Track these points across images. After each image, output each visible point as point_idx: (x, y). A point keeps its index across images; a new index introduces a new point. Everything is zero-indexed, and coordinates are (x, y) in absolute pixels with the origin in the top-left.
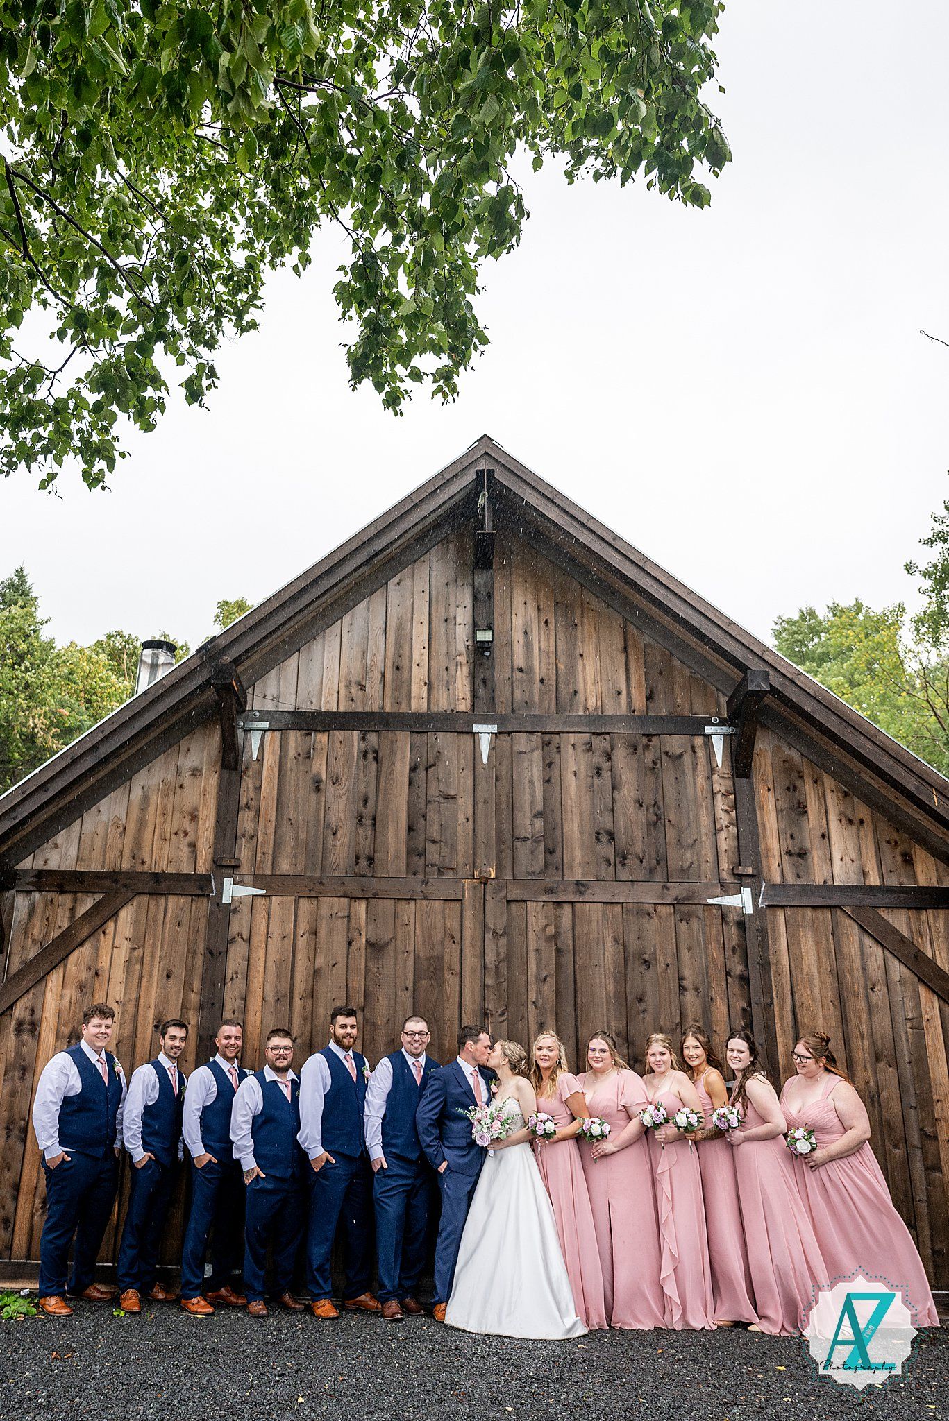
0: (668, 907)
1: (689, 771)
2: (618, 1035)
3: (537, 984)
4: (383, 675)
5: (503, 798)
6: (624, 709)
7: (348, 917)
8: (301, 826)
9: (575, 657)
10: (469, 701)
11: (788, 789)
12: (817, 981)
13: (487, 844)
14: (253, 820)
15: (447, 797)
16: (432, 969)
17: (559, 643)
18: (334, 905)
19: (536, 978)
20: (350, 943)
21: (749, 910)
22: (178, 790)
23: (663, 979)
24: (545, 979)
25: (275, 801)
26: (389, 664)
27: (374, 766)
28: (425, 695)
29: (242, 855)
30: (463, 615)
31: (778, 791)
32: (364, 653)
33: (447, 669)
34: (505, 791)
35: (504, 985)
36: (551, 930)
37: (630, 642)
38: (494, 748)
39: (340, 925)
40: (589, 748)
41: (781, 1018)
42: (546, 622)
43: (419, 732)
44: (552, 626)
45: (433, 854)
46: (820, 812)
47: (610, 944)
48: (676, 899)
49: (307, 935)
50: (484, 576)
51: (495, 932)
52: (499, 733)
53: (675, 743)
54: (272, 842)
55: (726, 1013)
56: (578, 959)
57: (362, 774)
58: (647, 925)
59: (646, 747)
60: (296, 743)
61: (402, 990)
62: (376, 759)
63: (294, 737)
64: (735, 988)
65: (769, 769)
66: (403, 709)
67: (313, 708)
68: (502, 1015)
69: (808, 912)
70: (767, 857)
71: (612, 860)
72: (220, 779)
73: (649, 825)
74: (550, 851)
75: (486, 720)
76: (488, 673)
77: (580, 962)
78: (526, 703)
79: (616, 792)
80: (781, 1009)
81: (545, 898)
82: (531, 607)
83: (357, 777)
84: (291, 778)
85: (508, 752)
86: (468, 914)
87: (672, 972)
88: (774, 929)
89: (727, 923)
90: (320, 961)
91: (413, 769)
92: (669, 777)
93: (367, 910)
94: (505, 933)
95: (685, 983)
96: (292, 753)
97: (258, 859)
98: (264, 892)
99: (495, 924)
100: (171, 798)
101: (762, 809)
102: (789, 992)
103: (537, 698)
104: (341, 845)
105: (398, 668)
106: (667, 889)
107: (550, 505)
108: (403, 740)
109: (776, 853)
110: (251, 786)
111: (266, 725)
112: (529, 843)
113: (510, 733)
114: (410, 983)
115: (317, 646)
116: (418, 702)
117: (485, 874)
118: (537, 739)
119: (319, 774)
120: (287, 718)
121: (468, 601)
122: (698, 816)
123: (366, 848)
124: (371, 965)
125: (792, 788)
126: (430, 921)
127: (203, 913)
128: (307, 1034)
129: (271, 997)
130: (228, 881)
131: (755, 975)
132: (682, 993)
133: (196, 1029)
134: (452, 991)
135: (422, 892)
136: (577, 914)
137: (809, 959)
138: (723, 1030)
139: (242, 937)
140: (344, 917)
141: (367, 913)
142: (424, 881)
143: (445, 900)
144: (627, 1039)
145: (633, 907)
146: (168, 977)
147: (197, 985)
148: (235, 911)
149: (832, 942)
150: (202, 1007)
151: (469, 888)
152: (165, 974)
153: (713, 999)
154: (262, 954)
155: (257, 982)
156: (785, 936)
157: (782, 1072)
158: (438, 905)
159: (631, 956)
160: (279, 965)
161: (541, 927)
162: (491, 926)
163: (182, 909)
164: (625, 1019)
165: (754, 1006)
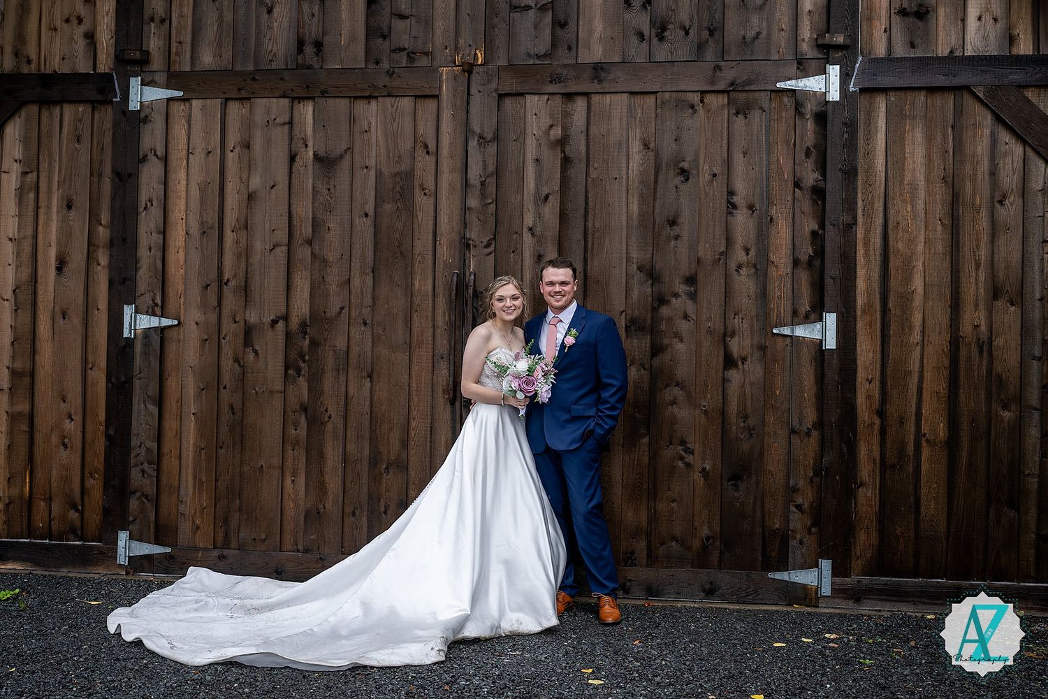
0: (720, 96)
2: (640, 268)
3: (536, 204)
7: (291, 123)
13: (473, 18)
18: (271, 107)
19: (535, 196)
20: (292, 158)
23: (707, 195)
24: (547, 197)
29: (151, 46)
35: (492, 208)
36: (557, 132)
39: (280, 134)
41: (866, 244)
45: (402, 33)
47: (635, 150)
48: (732, 84)
49: (238, 148)
51: (481, 137)
54: (190, 27)
55: (789, 239)
56: (591, 169)
58: (688, 122)
61: (361, 216)
64: (806, 205)
68: (488, 246)
69: (921, 97)
70: (870, 19)
71: (646, 34)
74: (559, 24)
77: (594, 174)
80: (868, 231)
86: (447, 115)
87: (719, 185)
88: (870, 122)
89: (802, 115)
90: (255, 182)
93: (314, 114)
94: (494, 139)
95: (735, 199)
97: (174, 50)
98: (181, 94)
99: (482, 127)
102: (881, 209)
104: (279, 27)
106: (720, 70)
109: (884, 14)
112: (531, 13)
114: (370, 208)
117: (469, 60)
123: (311, 29)
124: (319, 186)
126: (395, 125)
127: (108, 124)
128: (241, 275)
129: (195, 231)
130: (135, 82)
131: (834, 186)
132: (729, 213)
133: (107, 271)
134: (424, 216)
135: (385, 86)
136: (593, 109)
137: (914, 162)
138: (783, 261)
139: (156, 155)
140: (284, 124)
141: (314, 118)
142: (388, 72)
143: (416, 97)
144: (652, 274)
145: (671, 97)
146: (69, 207)
147: (105, 217)
148: (146, 120)
149: (951, 138)
150: (111, 244)
151: (447, 79)
152: (65, 203)
153: (772, 219)
154: (182, 175)
155: (178, 210)
156: (884, 132)
157: (859, 312)
158: (406, 103)
159: (664, 165)
160: (203, 188)
161: (543, 129)
162: (477, 129)
163: (80, 120)
164: (651, 248)
165: (829, 227)
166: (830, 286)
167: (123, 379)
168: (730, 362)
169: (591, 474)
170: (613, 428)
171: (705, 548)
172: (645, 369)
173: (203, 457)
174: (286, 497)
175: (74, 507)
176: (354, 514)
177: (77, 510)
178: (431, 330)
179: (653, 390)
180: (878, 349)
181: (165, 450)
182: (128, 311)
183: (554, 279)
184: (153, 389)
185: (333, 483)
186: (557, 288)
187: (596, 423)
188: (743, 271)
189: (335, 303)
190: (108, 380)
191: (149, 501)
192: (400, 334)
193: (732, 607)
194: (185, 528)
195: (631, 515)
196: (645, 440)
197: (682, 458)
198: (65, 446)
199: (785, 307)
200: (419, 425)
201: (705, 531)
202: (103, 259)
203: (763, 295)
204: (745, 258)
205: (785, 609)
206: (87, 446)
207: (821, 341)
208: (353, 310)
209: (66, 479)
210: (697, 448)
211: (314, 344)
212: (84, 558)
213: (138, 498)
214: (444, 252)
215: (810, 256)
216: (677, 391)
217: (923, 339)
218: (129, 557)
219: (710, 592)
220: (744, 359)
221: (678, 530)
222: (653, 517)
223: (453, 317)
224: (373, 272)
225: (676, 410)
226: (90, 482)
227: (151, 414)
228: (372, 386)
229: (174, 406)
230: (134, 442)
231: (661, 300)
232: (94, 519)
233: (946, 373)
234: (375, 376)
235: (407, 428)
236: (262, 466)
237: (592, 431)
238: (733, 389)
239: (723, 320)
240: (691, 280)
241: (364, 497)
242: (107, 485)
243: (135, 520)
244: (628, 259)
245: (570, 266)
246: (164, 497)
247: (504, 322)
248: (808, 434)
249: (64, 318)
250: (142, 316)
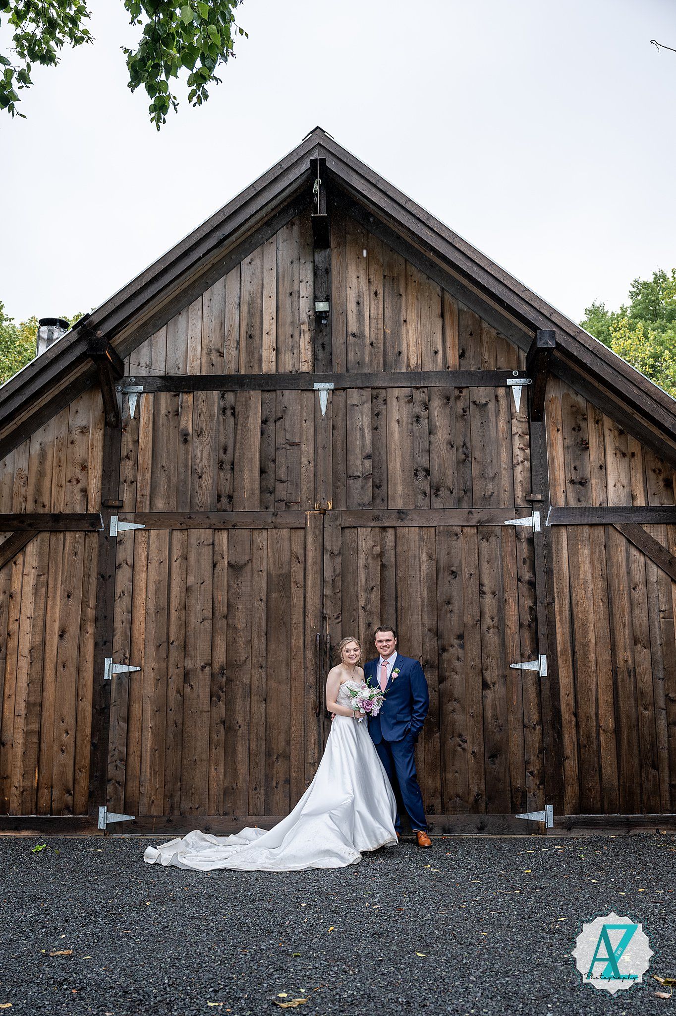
0: (472, 529)
1: (492, 416)
2: (430, 630)
3: (366, 592)
4: (238, 343)
5: (339, 444)
6: (440, 366)
7: (213, 544)
8: (172, 472)
9: (400, 322)
10: (310, 363)
11: (574, 429)
12: (590, 584)
13: (325, 482)
14: (133, 468)
15: (292, 444)
16: (281, 584)
17: (386, 310)
18: (201, 535)
19: (365, 588)
20: (214, 565)
21: (538, 528)
22: (70, 445)
23: (467, 586)
24: (372, 588)
25: (150, 453)
26: (243, 334)
27: (231, 420)
28: (274, 359)
29: (125, 498)
30: (305, 289)
31: (566, 430)
32: (222, 324)
33: (292, 336)
34: (340, 438)
35: (340, 595)
36: (377, 550)
37: (447, 307)
38: (331, 403)
39: (206, 551)
40: (410, 400)
41: (561, 614)
42: (376, 293)
43: (269, 391)
44: (380, 297)
45: (282, 491)
46: (599, 447)
47: (424, 560)
48: (479, 522)
49: (179, 560)
50: (323, 253)
51: (332, 553)
52: (334, 391)
53: (482, 393)
54: (149, 486)
55: (516, 611)
56: (399, 572)
57: (221, 428)
58: (454, 543)
59: (458, 398)
60: (167, 402)
61: (258, 601)
62: (233, 414)
63: (165, 398)
64: (525, 590)
65: (559, 413)
66: (255, 371)
67: (180, 373)
68: (337, 618)
69: (586, 529)
70: (555, 485)
71: (428, 492)
72: (105, 435)
73: (458, 462)
74: (376, 486)
75: (324, 379)
76: (326, 339)
77: (400, 575)
78: (358, 363)
79: (431, 436)
80: (561, 606)
81: (373, 524)
82: (363, 281)
83: (218, 430)
84: (163, 432)
85: (342, 405)
86: (310, 540)
87: (474, 581)
88: (558, 544)
89: (520, 540)
90: (191, 580)
91: (264, 422)
92: (475, 423)
93: (228, 538)
94: (340, 554)
95: (484, 589)
96: (163, 411)
97: (139, 500)
98: (143, 526)
99: (332, 546)
100: (65, 452)
101: (552, 446)
102: (568, 593)
103: (367, 359)
104: (206, 486)
105: (250, 337)
106: (472, 514)
107: (374, 189)
108: (256, 398)
109: (562, 482)
110: (130, 440)
111: (141, 388)
112: (360, 480)
113: (344, 389)
114: (264, 595)
115: (182, 320)
116: (268, 365)
117: (323, 507)
118: (367, 394)
119: (186, 428)
120: (159, 382)
121: (309, 277)
122: (498, 453)
123: (226, 488)
124: (231, 582)
125: (577, 429)
126: (279, 546)
127: (95, 545)
128: (182, 638)
129: (152, 610)
130: (114, 519)
131: (540, 581)
132: (481, 597)
133: (93, 637)
134: (297, 600)
135: (272, 522)
136: (398, 536)
137: (584, 566)
138: (513, 624)
139: (127, 564)
140: (209, 545)
141: (228, 541)
142: (274, 514)
143: (291, 528)
144: (437, 633)
145: (444, 529)
146: (69, 597)
147: (92, 603)
148: (121, 542)
149: (604, 552)
150: (96, 620)
151: (310, 518)
152: (66, 594)
153: (506, 600)
154: (144, 576)
155: (140, 598)
156: (566, 549)
157: (559, 655)
158: (285, 532)
159: (442, 569)
160: (158, 584)
161: (369, 548)
162: (329, 547)
163: (77, 543)
164: (436, 618)
165: (539, 604)
166: (542, 640)
167: (104, 706)
168: (485, 685)
169: (410, 754)
170: (421, 728)
171: (476, 801)
172: (435, 691)
173: (157, 755)
174: (211, 778)
175: (68, 792)
176: (256, 789)
177: (70, 794)
178: (303, 670)
179: (441, 704)
180: (572, 675)
181: (131, 752)
182: (108, 662)
183: (382, 638)
184: (124, 711)
185: (242, 769)
186: (385, 644)
187: (412, 725)
188: (491, 631)
189: (242, 655)
190: (94, 707)
191: (120, 785)
192: (284, 673)
193: (495, 837)
194: (144, 803)
195: (430, 782)
196: (437, 735)
197: (460, 745)
198: (63, 751)
199: (517, 652)
200: (296, 730)
201: (475, 791)
202: (91, 629)
203: (503, 645)
204: (491, 623)
205: (527, 836)
206: (78, 751)
207: (539, 671)
208: (253, 659)
209: (63, 774)
210: (469, 738)
211: (229, 681)
212: (75, 826)
213: (113, 784)
214: (311, 622)
215: (529, 621)
216: (455, 705)
217: (597, 670)
218: (107, 824)
219: (481, 829)
220: (494, 684)
221: (460, 791)
222: (444, 783)
223: (318, 662)
224: (266, 635)
225: (455, 716)
226: (79, 775)
227: (123, 729)
228: (266, 707)
229: (137, 723)
230: (111, 747)
231: (444, 650)
232: (81, 799)
233: (611, 689)
234: (268, 700)
235: (289, 732)
236: (196, 760)
237: (410, 729)
238: (489, 702)
239: (480, 660)
240: (460, 637)
241: (262, 777)
242: (91, 776)
243: (111, 798)
244: (423, 625)
245: (391, 630)
246: (130, 783)
247: (349, 664)
248: (534, 728)
249: (64, 667)
250: (117, 665)
